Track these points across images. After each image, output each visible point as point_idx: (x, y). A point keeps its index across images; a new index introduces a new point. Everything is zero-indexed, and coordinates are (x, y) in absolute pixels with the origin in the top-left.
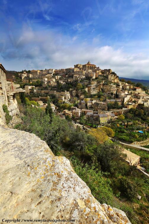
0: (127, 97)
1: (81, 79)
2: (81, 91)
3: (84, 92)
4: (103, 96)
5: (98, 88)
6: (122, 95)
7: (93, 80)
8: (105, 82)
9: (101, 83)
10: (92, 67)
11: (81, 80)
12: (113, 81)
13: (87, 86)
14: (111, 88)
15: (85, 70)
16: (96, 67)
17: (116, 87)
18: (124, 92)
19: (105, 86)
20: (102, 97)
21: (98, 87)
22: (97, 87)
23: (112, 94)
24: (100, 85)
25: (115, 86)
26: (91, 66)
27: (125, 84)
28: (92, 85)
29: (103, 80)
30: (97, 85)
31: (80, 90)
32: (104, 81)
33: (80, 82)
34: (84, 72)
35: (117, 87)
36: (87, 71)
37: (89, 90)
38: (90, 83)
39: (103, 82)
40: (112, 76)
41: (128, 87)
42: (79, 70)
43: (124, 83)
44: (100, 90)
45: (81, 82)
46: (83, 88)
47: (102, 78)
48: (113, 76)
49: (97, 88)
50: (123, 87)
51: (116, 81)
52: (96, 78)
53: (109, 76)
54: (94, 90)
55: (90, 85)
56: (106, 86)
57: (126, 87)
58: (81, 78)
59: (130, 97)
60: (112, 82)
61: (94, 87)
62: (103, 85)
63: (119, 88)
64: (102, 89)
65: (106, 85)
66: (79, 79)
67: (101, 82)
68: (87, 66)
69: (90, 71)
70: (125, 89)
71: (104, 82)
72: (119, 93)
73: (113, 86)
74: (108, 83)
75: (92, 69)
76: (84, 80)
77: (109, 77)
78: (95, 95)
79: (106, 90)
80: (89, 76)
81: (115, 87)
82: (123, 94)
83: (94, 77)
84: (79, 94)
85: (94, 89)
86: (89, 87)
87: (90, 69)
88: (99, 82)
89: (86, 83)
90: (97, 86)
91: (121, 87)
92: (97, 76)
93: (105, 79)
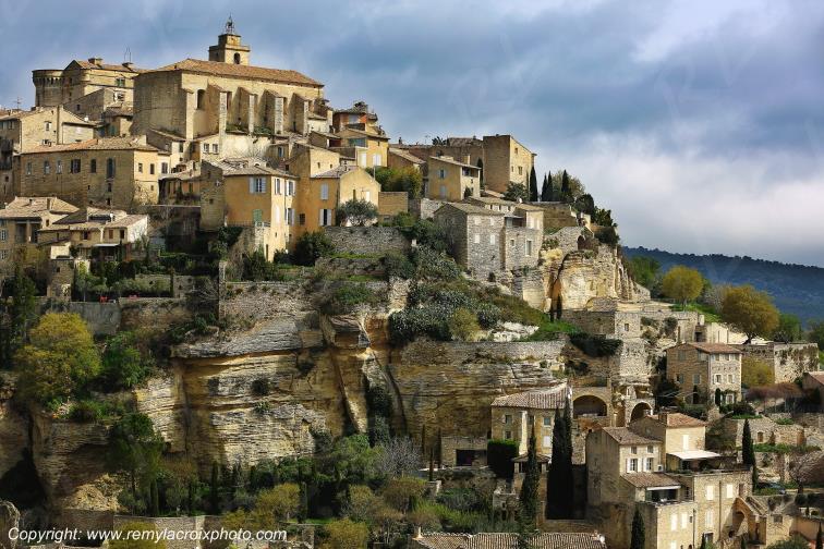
0: (687, 493)
1: (96, 253)
2: (78, 417)
3: (115, 433)
4: (376, 484)
5: (317, 384)
6: (625, 468)
7: (254, 268)
8: (412, 300)
9: (362, 319)
10: (269, 98)
11: (84, 263)
12: (531, 295)
13: (163, 354)
14: (491, 380)
15: (159, 145)
16: (321, 110)
17: (576, 369)
18: (656, 436)
19: (410, 348)
20: (360, 494)
21: (322, 364)
22: (305, 369)
23: (501, 458)
24: (349, 334)
25: (552, 354)
26: (257, 88)
27: (699, 335)
28: (237, 342)
29: (385, 277)
30: (310, 339)
31: (66, 408)
32: (399, 289)
33: (75, 294)
34: (149, 170)
35: (583, 369)
36: (194, 147)
37: (191, 413)
38: (205, 316)
39: (383, 299)
40: (519, 222)
41: (726, 377)
42: (86, 136)
43: (688, 320)
44: (344, 406)
45: (94, 297)
46: (113, 380)
47: (386, 243)
48: (535, 220)
49: (300, 386)
50: (661, 365)
51: (578, 293)
52: (303, 251)
53: (475, 221)
54: (260, 412)
55: (202, 334)
56: (425, 359)
57: (705, 366)
58: (99, 241)
59: (731, 492)
60: (517, 310)
61: (270, 367)
62: (395, 337)
63: (601, 384)
64: (376, 403)
65: (422, 341)
66: (57, 251)
67: (363, 296)
68: (193, 84)
69: (234, 149)
70: (683, 396)
71: (397, 306)
72: (597, 450)
73: (524, 351)
74: (465, 314)
75: (265, 128)
76: (129, 270)
77: (482, 231)
78: (263, 478)
79: (426, 412)
80: (209, 214)
81: (557, 364)
82: (636, 462)
83: (274, 238)
84: (53, 466)
85: (260, 387)
86: (190, 365)
87: (238, 128)
88: (328, 307)
89: (153, 316)
90: (300, 359)
91: (634, 368)
92: (315, 224)
93: (412, 256)
